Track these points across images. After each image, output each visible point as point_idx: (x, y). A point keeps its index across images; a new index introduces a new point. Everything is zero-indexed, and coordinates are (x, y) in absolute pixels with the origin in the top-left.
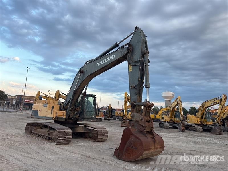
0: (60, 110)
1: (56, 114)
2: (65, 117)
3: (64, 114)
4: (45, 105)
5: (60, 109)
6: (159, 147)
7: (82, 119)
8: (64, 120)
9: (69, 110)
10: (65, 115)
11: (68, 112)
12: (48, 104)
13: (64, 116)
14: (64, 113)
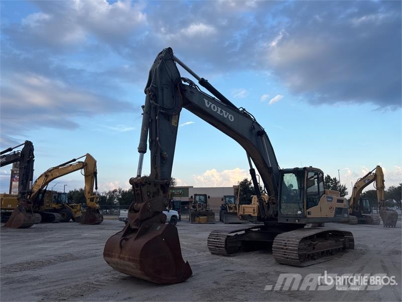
6: (126, 257)
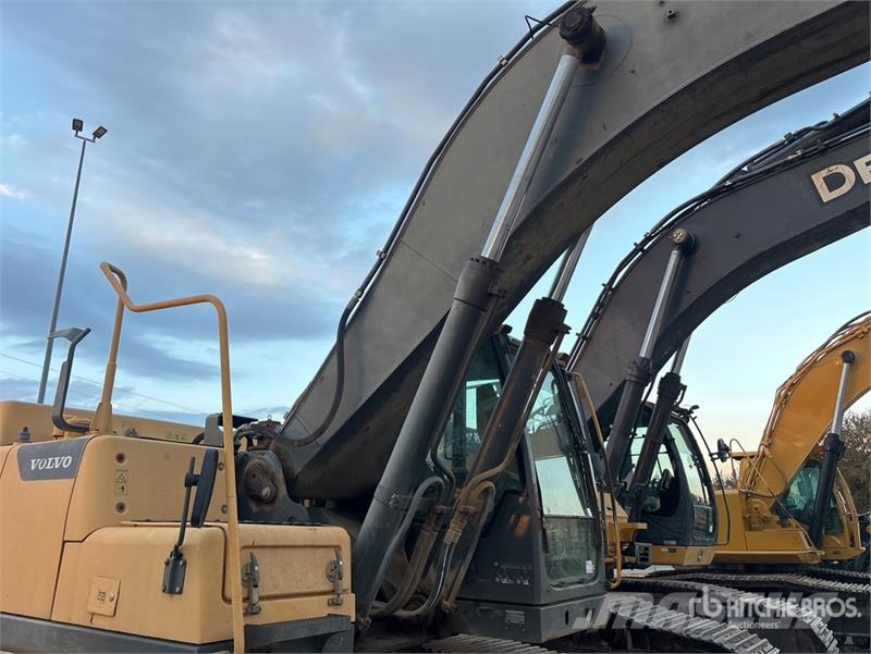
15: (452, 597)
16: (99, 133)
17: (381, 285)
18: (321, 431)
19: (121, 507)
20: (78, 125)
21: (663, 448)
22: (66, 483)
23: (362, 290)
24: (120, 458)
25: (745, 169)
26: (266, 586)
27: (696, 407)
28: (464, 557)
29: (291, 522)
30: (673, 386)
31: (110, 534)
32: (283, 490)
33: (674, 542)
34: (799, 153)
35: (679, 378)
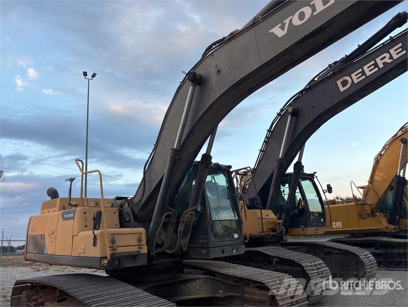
0: (122, 226)
1: (113, 242)
2: (145, 250)
3: (140, 240)
4: (68, 213)
5: (123, 223)
7: (204, 251)
8: (143, 262)
9: (157, 223)
10: (144, 241)
11: (155, 229)
12: (78, 209)
13: (140, 247)
14: (140, 234)
15: (186, 247)
16: (94, 76)
17: (155, 155)
18: (140, 201)
19: (86, 226)
20: (85, 74)
21: (298, 190)
22: (72, 221)
23: (150, 157)
24: (85, 213)
25: (316, 79)
26: (118, 244)
27: (315, 173)
28: (188, 235)
29: (135, 227)
30: (299, 166)
31: (82, 233)
32: (132, 219)
33: (303, 226)
34: (331, 73)
35: (301, 163)
